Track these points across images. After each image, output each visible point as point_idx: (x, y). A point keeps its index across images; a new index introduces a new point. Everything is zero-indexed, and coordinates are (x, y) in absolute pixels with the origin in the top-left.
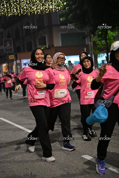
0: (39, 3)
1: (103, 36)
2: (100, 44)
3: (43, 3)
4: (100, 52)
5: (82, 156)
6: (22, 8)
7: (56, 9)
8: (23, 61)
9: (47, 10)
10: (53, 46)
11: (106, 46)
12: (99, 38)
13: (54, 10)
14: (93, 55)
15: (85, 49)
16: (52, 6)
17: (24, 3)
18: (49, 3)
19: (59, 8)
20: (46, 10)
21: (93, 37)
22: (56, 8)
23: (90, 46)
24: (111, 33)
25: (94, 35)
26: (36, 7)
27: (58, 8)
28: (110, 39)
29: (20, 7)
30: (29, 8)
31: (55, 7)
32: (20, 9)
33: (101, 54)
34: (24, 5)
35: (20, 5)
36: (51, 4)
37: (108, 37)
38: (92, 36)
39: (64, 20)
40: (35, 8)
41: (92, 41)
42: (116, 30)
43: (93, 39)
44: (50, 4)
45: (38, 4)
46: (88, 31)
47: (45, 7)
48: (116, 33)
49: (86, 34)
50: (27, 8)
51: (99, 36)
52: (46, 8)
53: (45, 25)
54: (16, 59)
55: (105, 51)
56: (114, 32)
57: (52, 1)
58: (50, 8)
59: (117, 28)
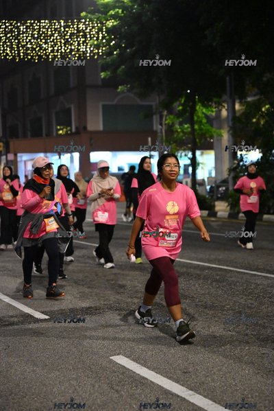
0: (58, 38)
1: (187, 114)
2: (179, 130)
3: (68, 39)
4: (178, 148)
5: (111, 358)
6: (23, 46)
7: (94, 54)
8: (21, 157)
9: (75, 54)
10: (85, 128)
11: (191, 136)
12: (178, 118)
13: (88, 55)
15: (150, 139)
16: (84, 47)
17: (27, 37)
18: (79, 39)
19: (100, 51)
20: (73, 53)
21: (166, 116)
22: (93, 50)
23: (159, 134)
24: (202, 110)
25: (170, 112)
26: (52, 46)
27: (97, 51)
28: (201, 122)
29: (19, 42)
30: (37, 47)
32: (18, 47)
33: (181, 152)
34: (28, 40)
35: (19, 40)
36: (84, 42)
37: (196, 118)
38: (165, 113)
39: (107, 77)
40: (50, 49)
41: (164, 123)
42: (213, 104)
43: (166, 120)
44: (81, 42)
45: (55, 41)
46: (158, 102)
47: (70, 47)
48: (212, 111)
49: (154, 107)
50: (32, 47)
51: (179, 115)
52: (72, 50)
53: (72, 85)
54: (7, 151)
55: (190, 146)
56: (209, 109)
57: (85, 36)
58: (81, 50)
59: (215, 99)
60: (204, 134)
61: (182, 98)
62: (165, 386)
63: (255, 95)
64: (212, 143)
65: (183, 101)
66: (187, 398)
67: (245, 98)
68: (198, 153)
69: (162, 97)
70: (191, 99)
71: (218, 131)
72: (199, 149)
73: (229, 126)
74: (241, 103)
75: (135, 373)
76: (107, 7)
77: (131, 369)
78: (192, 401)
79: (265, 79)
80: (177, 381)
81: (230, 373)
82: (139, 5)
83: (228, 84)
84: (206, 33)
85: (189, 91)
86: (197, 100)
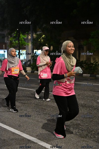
1: (17, 37)
2: (14, 43)
11: (18, 45)
12: (14, 38)
15: (4, 45)
23: (7, 44)
24: (22, 36)
25: (11, 36)
28: (22, 40)
37: (20, 39)
38: (9, 36)
42: (26, 34)
43: (10, 39)
46: (7, 33)
48: (26, 37)
49: (5, 34)
55: (18, 48)
56: (25, 36)
59: (27, 33)
60: (23, 44)
61: (15, 31)
62: (13, 131)
63: (40, 32)
64: (25, 47)
65: (16, 33)
66: (20, 135)
67: (37, 33)
68: (21, 51)
69: (9, 31)
71: (27, 43)
72: (21, 49)
73: (31, 42)
74: (35, 34)
75: (2, 127)
78: (22, 136)
79: (43, 26)
80: (17, 129)
81: (35, 125)
83: (31, 28)
84: (24, 9)
85: (18, 29)
86: (20, 32)
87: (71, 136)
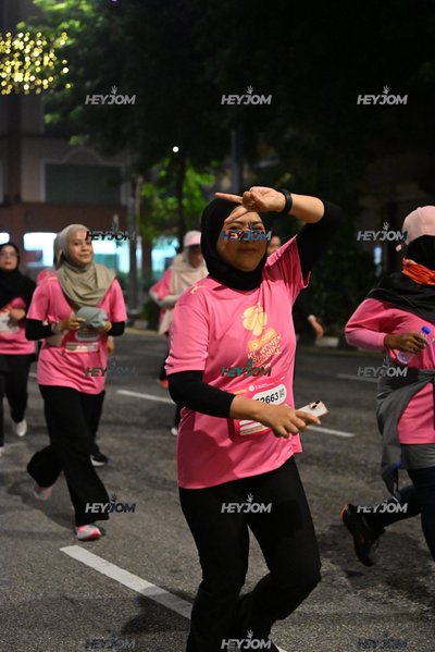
1: (173, 183)
2: (161, 206)
4: (158, 232)
5: (61, 549)
7: (35, 86)
9: (7, 85)
10: (18, 197)
11: (177, 216)
12: (159, 188)
13: (26, 87)
14: (139, 239)
16: (21, 75)
18: (13, 63)
19: (45, 82)
20: (4, 84)
21: (142, 184)
22: (35, 81)
23: (130, 212)
24: (194, 178)
25: (147, 179)
27: (39, 82)
28: (191, 197)
31: (33, 78)
33: (161, 238)
36: (21, 68)
37: (185, 190)
38: (140, 180)
39: (55, 122)
41: (137, 195)
42: (212, 170)
43: (141, 190)
44: (16, 68)
46: (129, 162)
48: (209, 180)
49: (123, 170)
51: (161, 183)
55: (175, 229)
56: (205, 176)
57: (22, 58)
58: (16, 80)
59: (214, 163)
61: (165, 158)
63: (273, 159)
65: (166, 164)
66: (177, 610)
67: (258, 163)
69: (137, 156)
70: (179, 162)
74: (251, 169)
75: (98, 572)
76: (57, 18)
77: (91, 566)
79: (287, 136)
82: (107, 17)
83: (233, 142)
85: (176, 149)
86: (188, 162)
87: (400, 628)
